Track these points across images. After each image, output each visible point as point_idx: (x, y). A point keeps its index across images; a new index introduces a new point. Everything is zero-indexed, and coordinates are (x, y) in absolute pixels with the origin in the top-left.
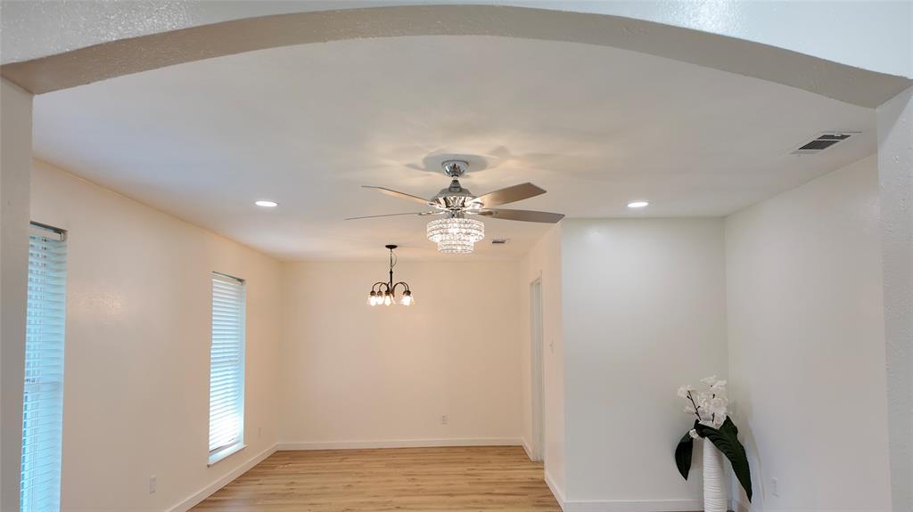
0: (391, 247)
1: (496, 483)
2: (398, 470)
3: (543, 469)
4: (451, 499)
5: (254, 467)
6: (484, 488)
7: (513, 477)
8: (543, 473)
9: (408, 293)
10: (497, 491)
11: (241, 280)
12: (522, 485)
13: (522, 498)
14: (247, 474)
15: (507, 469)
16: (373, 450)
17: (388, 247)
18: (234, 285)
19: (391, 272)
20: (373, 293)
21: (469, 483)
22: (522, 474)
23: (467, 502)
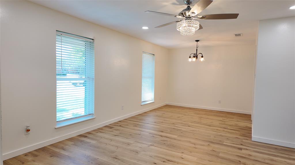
0: (197, 41)
1: (230, 125)
2: (197, 115)
3: (252, 123)
4: (209, 127)
5: (158, 108)
6: (224, 126)
7: (239, 124)
8: (251, 125)
9: (202, 57)
10: (228, 128)
11: (154, 55)
12: (240, 128)
13: (237, 132)
14: (155, 109)
15: (239, 122)
16: (194, 108)
17: (196, 41)
18: (151, 56)
19: (197, 50)
20: (190, 57)
21: (220, 123)
22: (243, 124)
23: (214, 129)
